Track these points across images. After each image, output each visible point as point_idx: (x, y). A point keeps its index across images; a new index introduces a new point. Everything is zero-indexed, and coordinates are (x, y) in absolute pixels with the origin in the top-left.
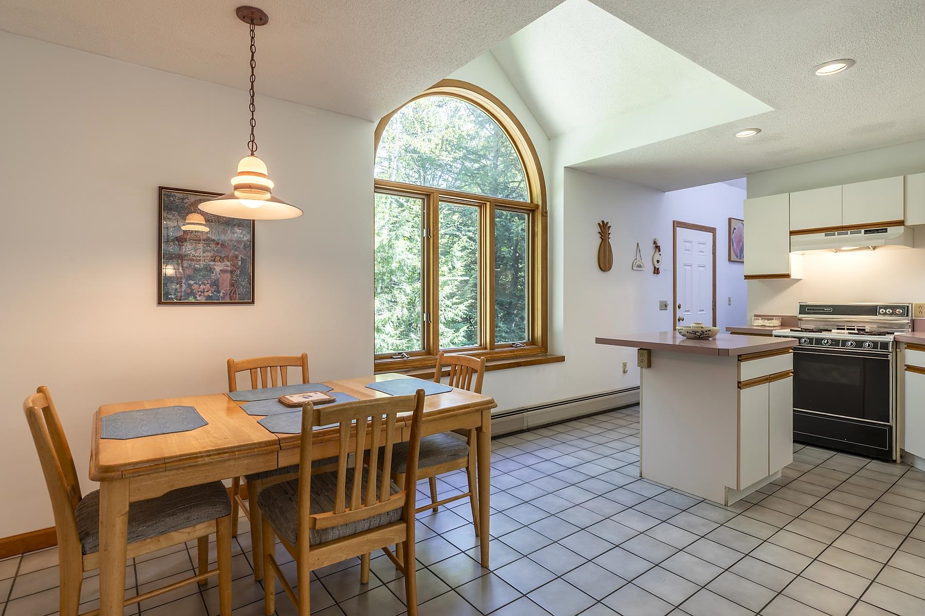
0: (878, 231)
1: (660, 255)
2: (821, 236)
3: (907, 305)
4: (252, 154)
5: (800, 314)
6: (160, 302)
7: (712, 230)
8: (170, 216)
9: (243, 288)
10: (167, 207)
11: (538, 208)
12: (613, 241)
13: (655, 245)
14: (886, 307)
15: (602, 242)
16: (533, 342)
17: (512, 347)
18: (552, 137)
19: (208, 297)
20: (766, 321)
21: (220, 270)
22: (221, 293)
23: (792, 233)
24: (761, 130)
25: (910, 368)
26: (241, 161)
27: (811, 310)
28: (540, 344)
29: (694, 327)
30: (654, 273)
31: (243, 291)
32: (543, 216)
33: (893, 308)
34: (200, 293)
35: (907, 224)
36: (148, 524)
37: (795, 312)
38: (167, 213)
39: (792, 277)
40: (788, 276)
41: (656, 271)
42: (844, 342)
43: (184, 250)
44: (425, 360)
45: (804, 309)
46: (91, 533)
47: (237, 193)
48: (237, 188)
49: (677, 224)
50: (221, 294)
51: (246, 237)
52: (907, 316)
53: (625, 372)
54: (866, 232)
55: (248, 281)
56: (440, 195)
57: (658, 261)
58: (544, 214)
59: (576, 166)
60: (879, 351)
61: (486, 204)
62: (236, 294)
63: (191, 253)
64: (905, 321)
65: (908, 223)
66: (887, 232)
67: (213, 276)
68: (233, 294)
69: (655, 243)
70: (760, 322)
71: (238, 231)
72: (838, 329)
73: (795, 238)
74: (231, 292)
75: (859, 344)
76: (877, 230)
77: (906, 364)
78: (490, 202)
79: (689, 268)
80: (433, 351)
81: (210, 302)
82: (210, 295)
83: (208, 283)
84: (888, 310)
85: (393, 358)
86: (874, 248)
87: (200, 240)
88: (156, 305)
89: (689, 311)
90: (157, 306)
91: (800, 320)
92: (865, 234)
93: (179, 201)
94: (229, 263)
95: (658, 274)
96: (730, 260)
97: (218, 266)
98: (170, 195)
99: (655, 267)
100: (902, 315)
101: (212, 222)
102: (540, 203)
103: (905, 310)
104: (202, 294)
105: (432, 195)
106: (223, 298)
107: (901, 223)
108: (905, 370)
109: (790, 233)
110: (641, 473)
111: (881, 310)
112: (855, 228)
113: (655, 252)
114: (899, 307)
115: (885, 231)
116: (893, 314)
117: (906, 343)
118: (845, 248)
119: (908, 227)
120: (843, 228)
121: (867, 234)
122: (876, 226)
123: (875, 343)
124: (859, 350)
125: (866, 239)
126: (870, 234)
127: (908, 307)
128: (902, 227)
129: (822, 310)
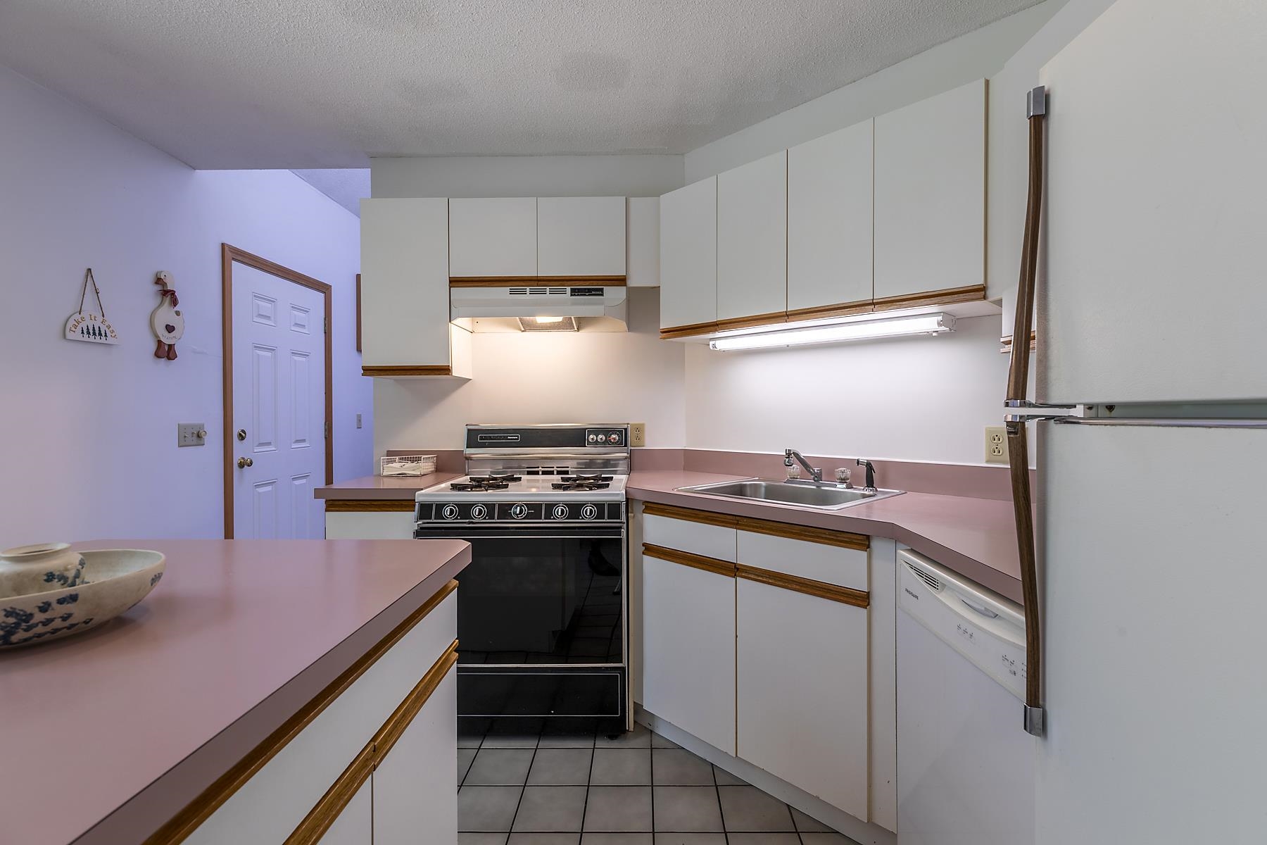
0: (589, 292)
1: (178, 313)
2: (503, 292)
3: (626, 426)
5: (467, 447)
7: (324, 288)
13: (159, 287)
14: (597, 431)
20: (409, 464)
23: (455, 282)
25: (650, 550)
27: (486, 438)
33: (607, 431)
35: (629, 283)
37: (457, 442)
39: (455, 373)
40: (446, 370)
41: (165, 352)
42: (550, 507)
45: (477, 437)
52: (626, 446)
54: (574, 293)
60: (606, 521)
64: (621, 454)
65: (633, 282)
66: (602, 295)
69: (159, 281)
70: (396, 467)
72: (529, 473)
73: (458, 292)
75: (575, 509)
76: (589, 290)
77: (644, 542)
79: (269, 354)
84: (600, 436)
86: (579, 327)
89: (269, 444)
91: (468, 459)
92: (572, 295)
95: (169, 359)
99: (160, 342)
100: (619, 443)
103: (622, 436)
107: (621, 281)
108: (643, 553)
109: (450, 282)
111: (591, 436)
113: (161, 304)
114: (614, 431)
115: (600, 292)
116: (606, 443)
117: (645, 502)
118: (541, 320)
119: (631, 291)
120: (539, 281)
121: (575, 295)
122: (588, 283)
123: (600, 506)
124: (574, 523)
125: (574, 304)
126: (578, 295)
127: (626, 429)
128: (624, 288)
129: (506, 438)
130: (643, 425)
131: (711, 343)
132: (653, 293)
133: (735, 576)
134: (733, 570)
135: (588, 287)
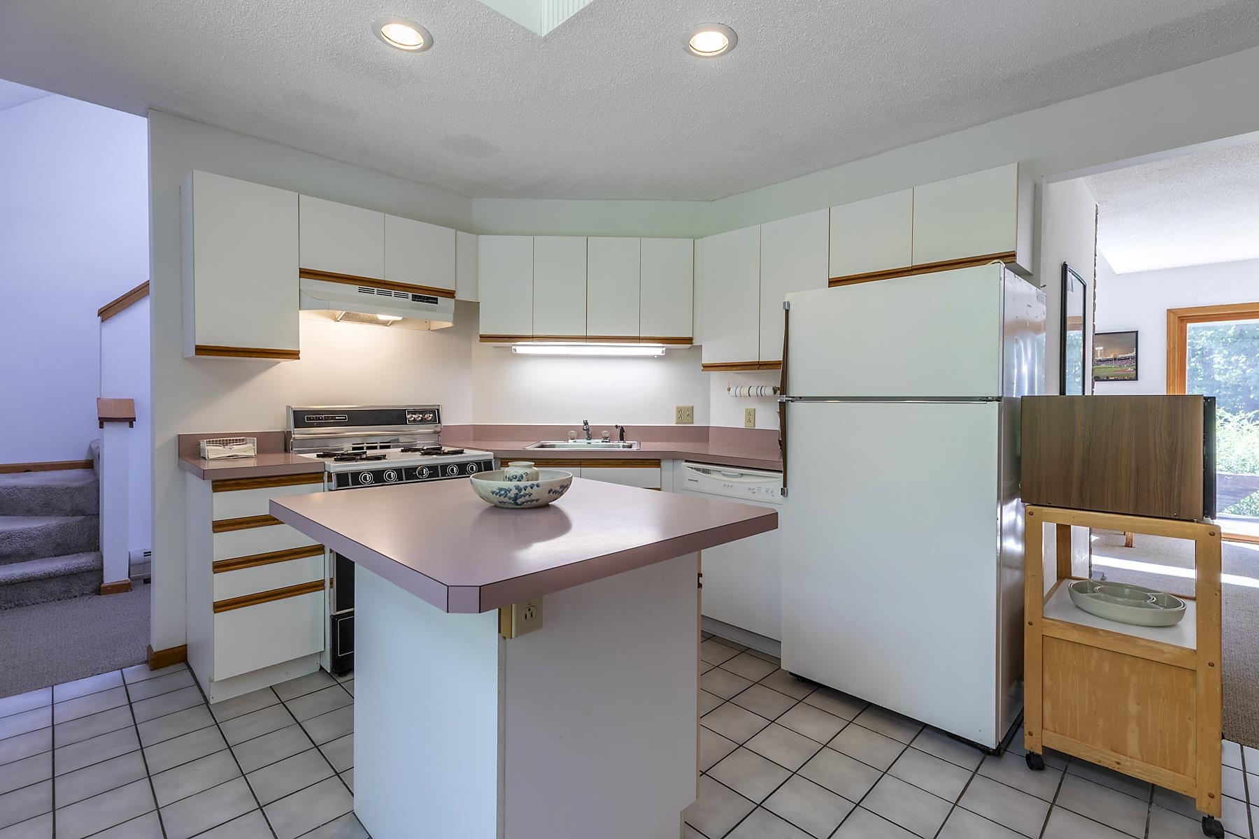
0: (428, 300)
2: (353, 289)
3: (439, 407)
5: (294, 428)
14: (414, 412)
23: (304, 273)
33: (423, 412)
40: (293, 355)
45: (302, 418)
54: (415, 298)
65: (459, 296)
66: (437, 304)
73: (308, 283)
76: (427, 298)
84: (417, 416)
91: (294, 437)
92: (412, 300)
100: (432, 421)
103: (436, 415)
107: (452, 294)
109: (301, 272)
111: (411, 416)
112: (399, 288)
114: (430, 411)
115: (435, 301)
116: (422, 421)
118: (382, 317)
119: (457, 302)
120: (385, 284)
121: (415, 300)
122: (426, 292)
125: (412, 308)
126: (418, 301)
127: (439, 410)
128: (453, 300)
129: (332, 418)
131: (514, 347)
132: (475, 307)
135: (426, 295)
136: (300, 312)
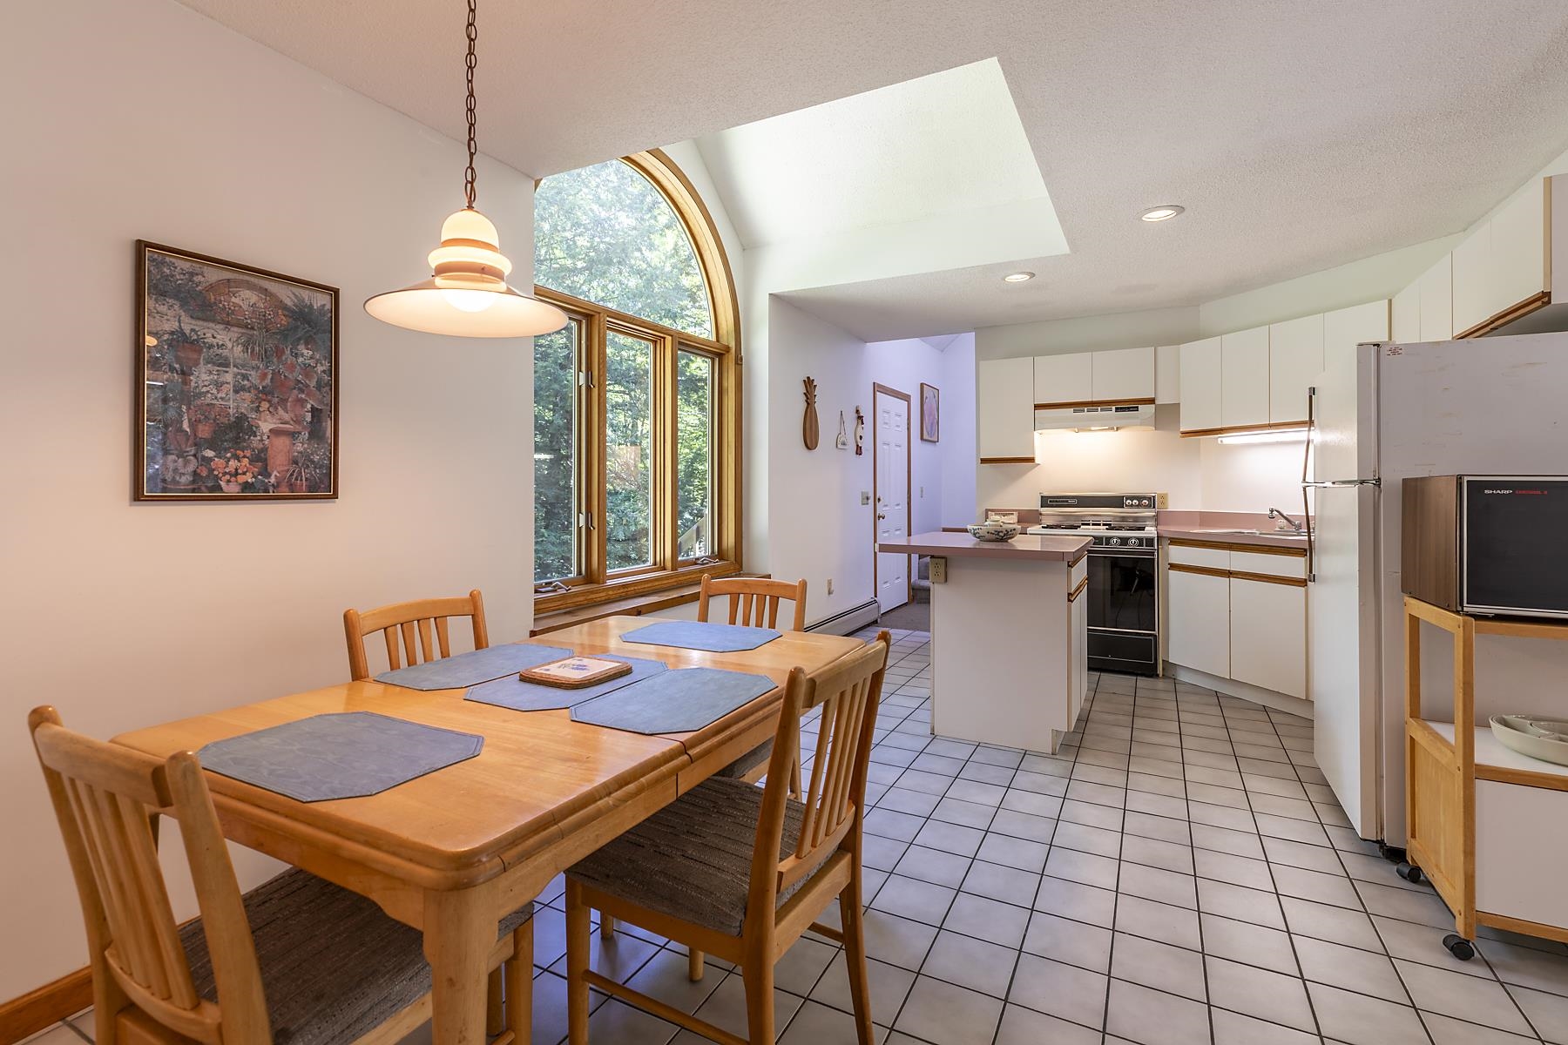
0: (1129, 409)
1: (862, 428)
2: (1069, 412)
3: (1154, 494)
4: (470, 207)
5: (1041, 507)
6: (138, 496)
7: (906, 398)
8: (163, 309)
9: (315, 468)
10: (156, 287)
11: (728, 352)
12: (819, 406)
13: (857, 415)
14: (1132, 498)
15: (807, 408)
16: (720, 554)
17: (696, 564)
18: (750, 245)
19: (246, 486)
20: (1005, 517)
21: (270, 430)
22: (273, 477)
23: (1037, 407)
24: (1034, 275)
25: (1173, 567)
26: (452, 216)
27: (1053, 502)
28: (733, 559)
29: (993, 525)
30: (857, 453)
31: (316, 472)
32: (736, 363)
33: (1140, 498)
34: (228, 477)
35: (1157, 402)
36: (410, 973)
37: (1035, 505)
38: (156, 300)
39: (1037, 461)
40: (1032, 460)
41: (859, 451)
42: (1108, 539)
43: (193, 384)
44: (592, 592)
45: (1047, 501)
46: (293, 1028)
47: (438, 281)
48: (442, 270)
49: (878, 388)
50: (273, 480)
51: (322, 365)
52: (1153, 508)
53: (830, 593)
54: (1117, 410)
55: (324, 454)
56: (608, 319)
57: (861, 437)
58: (739, 361)
59: (786, 294)
60: (1144, 547)
61: (664, 338)
62: (301, 480)
63: (208, 392)
64: (1149, 513)
65: (1159, 402)
66: (1136, 411)
67: (255, 442)
68: (296, 479)
69: (857, 411)
71: (305, 352)
72: (1093, 524)
73: (1039, 412)
74: (292, 475)
75: (1124, 541)
77: (1169, 561)
78: (672, 336)
79: (887, 447)
80: (599, 575)
81: (251, 493)
82: (249, 480)
83: (244, 457)
84: (1135, 501)
85: (541, 592)
86: (1118, 429)
87: (227, 365)
88: (128, 504)
89: (887, 506)
90: (131, 505)
91: (1041, 514)
92: (1115, 412)
93: (182, 277)
94: (287, 417)
95: (860, 455)
96: (922, 439)
97: (265, 421)
98: (163, 263)
99: (858, 446)
100: (1148, 506)
101: (252, 328)
102: (732, 345)
103: (1151, 502)
104: (233, 479)
105: (597, 316)
106: (276, 487)
107: (1151, 401)
108: (1169, 568)
109: (1035, 407)
110: (933, 729)
111: (1128, 501)
112: (1104, 404)
113: (858, 424)
114: (1145, 498)
115: (1136, 409)
116: (1139, 506)
117: (1170, 539)
118: (1093, 428)
119: (1159, 407)
120: (1091, 404)
121: (1118, 412)
122: (1129, 403)
123: (1140, 540)
124: (1124, 548)
125: (1117, 417)
126: (1120, 411)
127: (1154, 497)
128: (1153, 406)
129: (1067, 501)
130: (1167, 494)
131: (1219, 439)
132: (1174, 409)
133: (1229, 577)
134: (1229, 574)
135: (1127, 406)
136: (1036, 434)
